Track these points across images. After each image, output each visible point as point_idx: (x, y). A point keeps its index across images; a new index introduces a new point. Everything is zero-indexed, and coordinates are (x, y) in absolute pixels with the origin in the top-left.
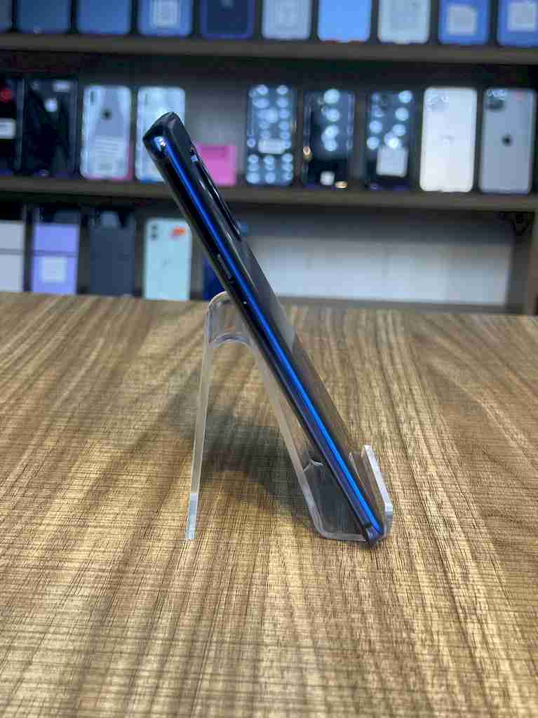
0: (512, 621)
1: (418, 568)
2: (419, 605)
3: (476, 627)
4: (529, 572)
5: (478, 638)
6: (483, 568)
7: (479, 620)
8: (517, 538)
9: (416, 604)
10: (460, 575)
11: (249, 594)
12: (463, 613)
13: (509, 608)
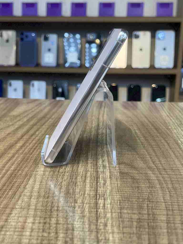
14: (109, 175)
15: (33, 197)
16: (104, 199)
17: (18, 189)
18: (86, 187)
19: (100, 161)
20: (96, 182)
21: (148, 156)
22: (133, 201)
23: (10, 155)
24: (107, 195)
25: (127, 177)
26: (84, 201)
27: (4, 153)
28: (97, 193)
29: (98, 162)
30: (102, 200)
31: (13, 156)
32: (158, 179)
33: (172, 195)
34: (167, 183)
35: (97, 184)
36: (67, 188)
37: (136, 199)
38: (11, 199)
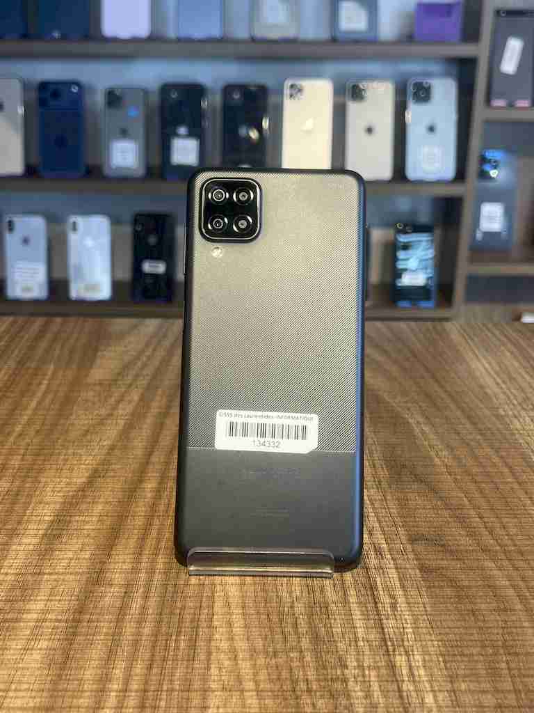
14: (396, 579)
15: (240, 656)
16: (407, 654)
17: (195, 630)
18: (354, 617)
20: (373, 601)
21: (472, 512)
22: (472, 655)
24: (408, 641)
25: (441, 583)
26: (363, 662)
27: (121, 514)
28: (384, 634)
30: (401, 655)
31: (149, 525)
32: (513, 584)
35: (377, 607)
36: (310, 623)
37: (478, 649)
38: (191, 662)
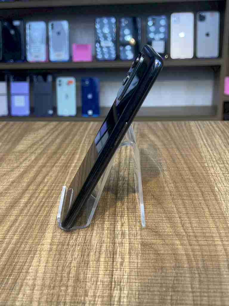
0: (136, 288)
1: (101, 260)
2: (95, 281)
3: (118, 292)
4: (152, 260)
5: (116, 299)
6: (131, 259)
7: (120, 288)
8: (153, 241)
9: (94, 280)
10: (119, 263)
11: (18, 278)
12: (114, 285)
13: (137, 281)
14: (128, 249)
15: (36, 288)
16: (121, 290)
17: (19, 274)
18: (100, 269)
19: (119, 225)
20: (112, 260)
21: (177, 215)
22: (154, 291)
23: (12, 218)
24: (123, 282)
25: (150, 252)
26: (96, 293)
27: (5, 214)
28: (112, 279)
29: (116, 227)
30: (117, 290)
31: (16, 220)
32: (187, 253)
33: (202, 279)
34: (197, 261)
35: (113, 264)
36: (77, 272)
37: (158, 288)
38: (11, 290)
